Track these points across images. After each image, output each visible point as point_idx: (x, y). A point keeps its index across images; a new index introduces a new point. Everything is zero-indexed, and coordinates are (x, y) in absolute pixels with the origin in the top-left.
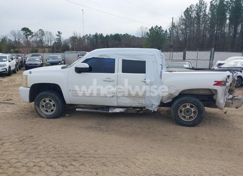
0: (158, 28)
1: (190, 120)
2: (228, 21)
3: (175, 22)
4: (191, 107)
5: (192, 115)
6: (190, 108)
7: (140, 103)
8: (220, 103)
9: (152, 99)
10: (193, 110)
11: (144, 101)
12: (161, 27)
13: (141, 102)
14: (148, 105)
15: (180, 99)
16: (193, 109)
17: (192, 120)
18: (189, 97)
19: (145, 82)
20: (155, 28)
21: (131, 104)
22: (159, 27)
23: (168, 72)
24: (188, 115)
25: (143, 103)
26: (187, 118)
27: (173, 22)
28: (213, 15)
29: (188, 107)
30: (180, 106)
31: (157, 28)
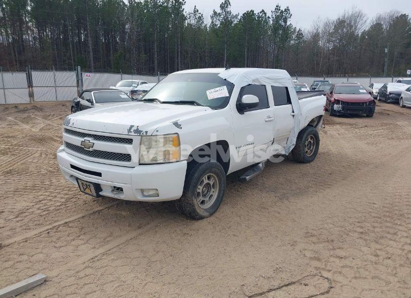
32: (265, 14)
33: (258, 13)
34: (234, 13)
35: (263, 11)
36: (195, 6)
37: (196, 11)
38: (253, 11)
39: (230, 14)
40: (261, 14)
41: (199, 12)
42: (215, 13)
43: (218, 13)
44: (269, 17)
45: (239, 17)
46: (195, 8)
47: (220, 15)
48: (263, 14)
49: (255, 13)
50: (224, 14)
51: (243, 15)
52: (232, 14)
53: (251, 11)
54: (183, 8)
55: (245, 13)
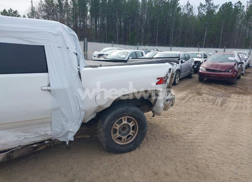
0: (13, 12)
1: (129, 142)
2: (89, 13)
3: (35, 7)
4: (129, 120)
5: (130, 134)
6: (128, 123)
7: (41, 135)
8: (160, 107)
9: (67, 122)
10: (131, 125)
11: (49, 128)
12: (16, 11)
13: (42, 133)
14: (59, 135)
15: (114, 112)
16: (132, 123)
17: (131, 140)
18: (126, 107)
19: (49, 91)
20: (9, 12)
21: (20, 141)
22: (15, 11)
23: (91, 68)
24: (124, 135)
25: (48, 133)
26: (124, 139)
27: (33, 6)
28: (74, 4)
29: (125, 122)
30: (114, 123)
31: (11, 12)
32: (241, 4)
33: (235, 4)
34: (215, 4)
35: (239, 2)
36: (188, 1)
37: (188, 4)
38: (231, 2)
39: (213, 5)
40: (237, 4)
41: (190, 5)
42: (201, 5)
43: (203, 5)
44: (243, 6)
45: (219, 7)
46: (188, 3)
47: (205, 6)
48: (239, 4)
49: (232, 3)
50: (208, 5)
51: (223, 5)
52: (214, 5)
53: (230, 2)
54: (178, 3)
55: (224, 4)
